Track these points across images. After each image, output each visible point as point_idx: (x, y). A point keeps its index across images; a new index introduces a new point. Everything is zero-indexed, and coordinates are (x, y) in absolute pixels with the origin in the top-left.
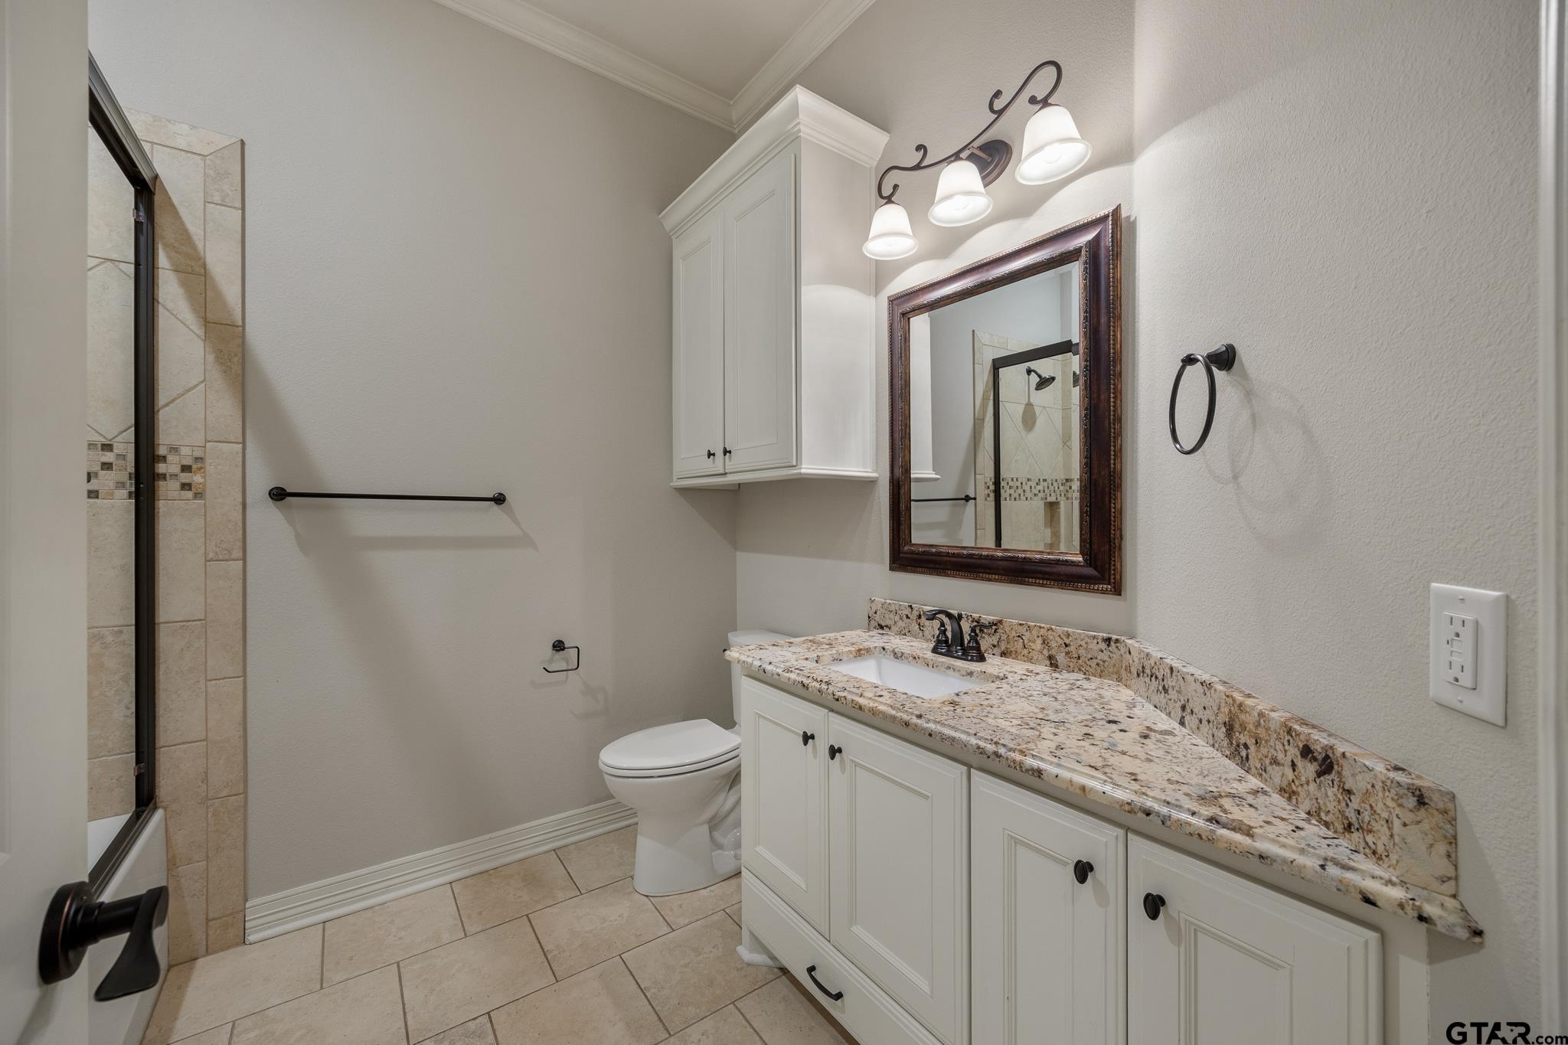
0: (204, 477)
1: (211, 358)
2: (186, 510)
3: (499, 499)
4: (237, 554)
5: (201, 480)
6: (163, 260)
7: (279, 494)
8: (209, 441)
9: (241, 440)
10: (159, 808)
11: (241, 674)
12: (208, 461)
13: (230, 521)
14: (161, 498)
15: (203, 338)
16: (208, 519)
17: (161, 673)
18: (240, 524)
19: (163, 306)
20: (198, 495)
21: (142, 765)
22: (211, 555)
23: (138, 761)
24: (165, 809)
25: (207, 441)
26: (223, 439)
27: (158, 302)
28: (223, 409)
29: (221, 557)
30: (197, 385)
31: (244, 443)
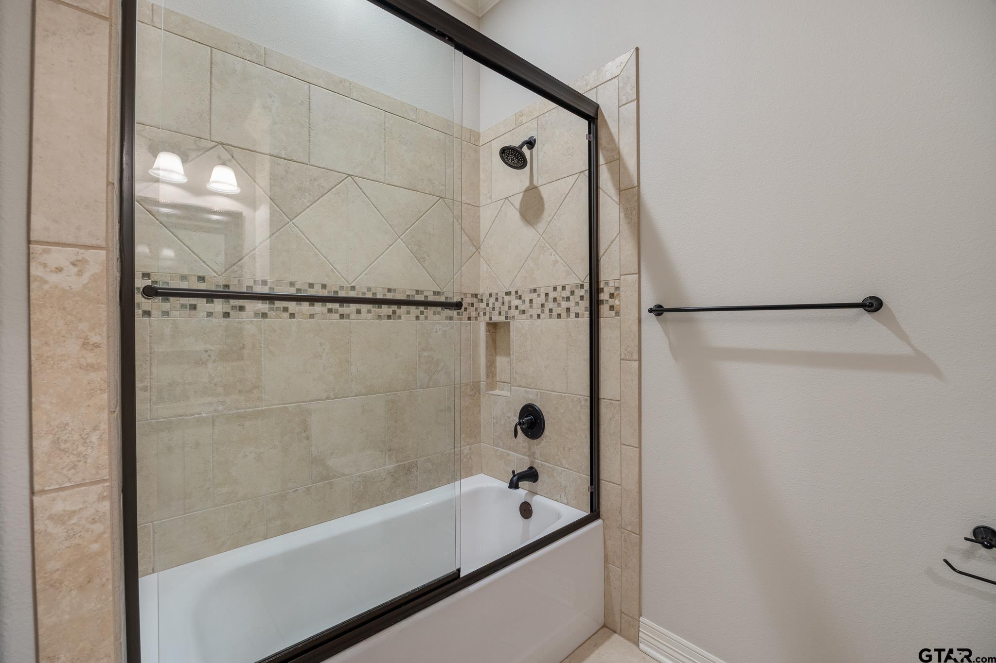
0: (619, 301)
1: (622, 215)
2: (612, 324)
3: (873, 305)
4: (636, 356)
5: (618, 303)
6: (602, 160)
7: (658, 311)
8: (622, 275)
9: (637, 272)
10: (601, 518)
11: (638, 446)
12: (621, 289)
13: (631, 331)
14: (602, 316)
15: (619, 203)
16: (622, 330)
17: (602, 431)
18: (637, 334)
19: (602, 189)
20: (617, 314)
21: (593, 486)
22: (623, 356)
23: (592, 484)
24: (604, 520)
25: (621, 275)
26: (628, 272)
27: (600, 188)
28: (629, 249)
29: (627, 358)
30: (616, 237)
31: (639, 273)
